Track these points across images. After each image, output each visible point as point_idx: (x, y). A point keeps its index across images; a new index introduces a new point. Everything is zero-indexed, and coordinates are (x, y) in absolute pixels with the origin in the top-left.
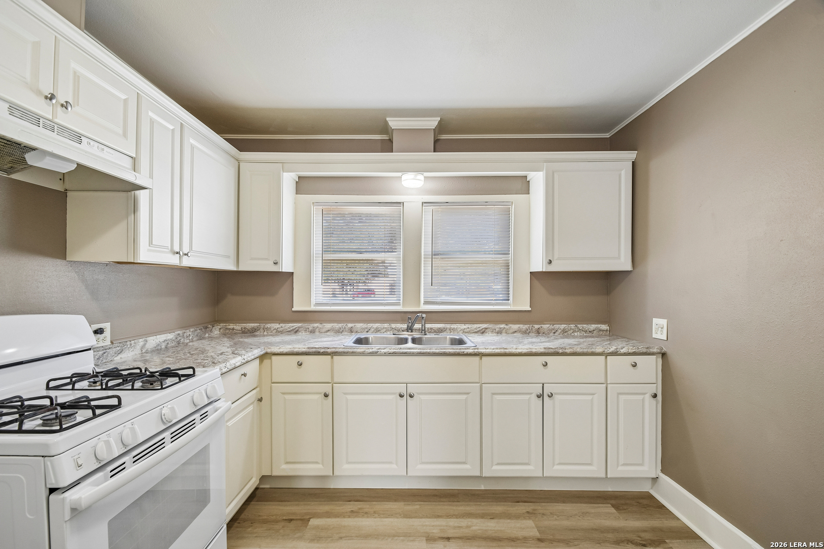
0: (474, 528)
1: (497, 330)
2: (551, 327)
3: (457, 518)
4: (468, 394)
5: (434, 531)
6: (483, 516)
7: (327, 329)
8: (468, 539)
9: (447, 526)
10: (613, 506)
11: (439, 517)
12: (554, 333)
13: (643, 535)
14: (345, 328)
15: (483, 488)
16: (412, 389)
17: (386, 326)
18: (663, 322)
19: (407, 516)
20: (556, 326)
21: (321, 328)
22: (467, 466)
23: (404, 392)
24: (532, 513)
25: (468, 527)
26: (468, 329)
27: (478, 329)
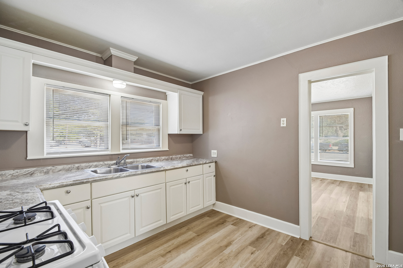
0: (175, 243)
1: (157, 160)
2: (176, 156)
3: (165, 244)
4: (161, 189)
5: (162, 252)
6: (174, 238)
7: (59, 170)
8: (177, 248)
9: (164, 248)
10: (208, 217)
11: (158, 247)
12: (177, 159)
13: (220, 221)
14: (73, 167)
15: (165, 229)
16: (137, 192)
17: (101, 163)
18: (216, 151)
19: (144, 254)
20: (177, 156)
21: (54, 169)
22: (161, 221)
23: (133, 194)
24: (188, 229)
25: (173, 244)
26: (144, 161)
27: (149, 160)
